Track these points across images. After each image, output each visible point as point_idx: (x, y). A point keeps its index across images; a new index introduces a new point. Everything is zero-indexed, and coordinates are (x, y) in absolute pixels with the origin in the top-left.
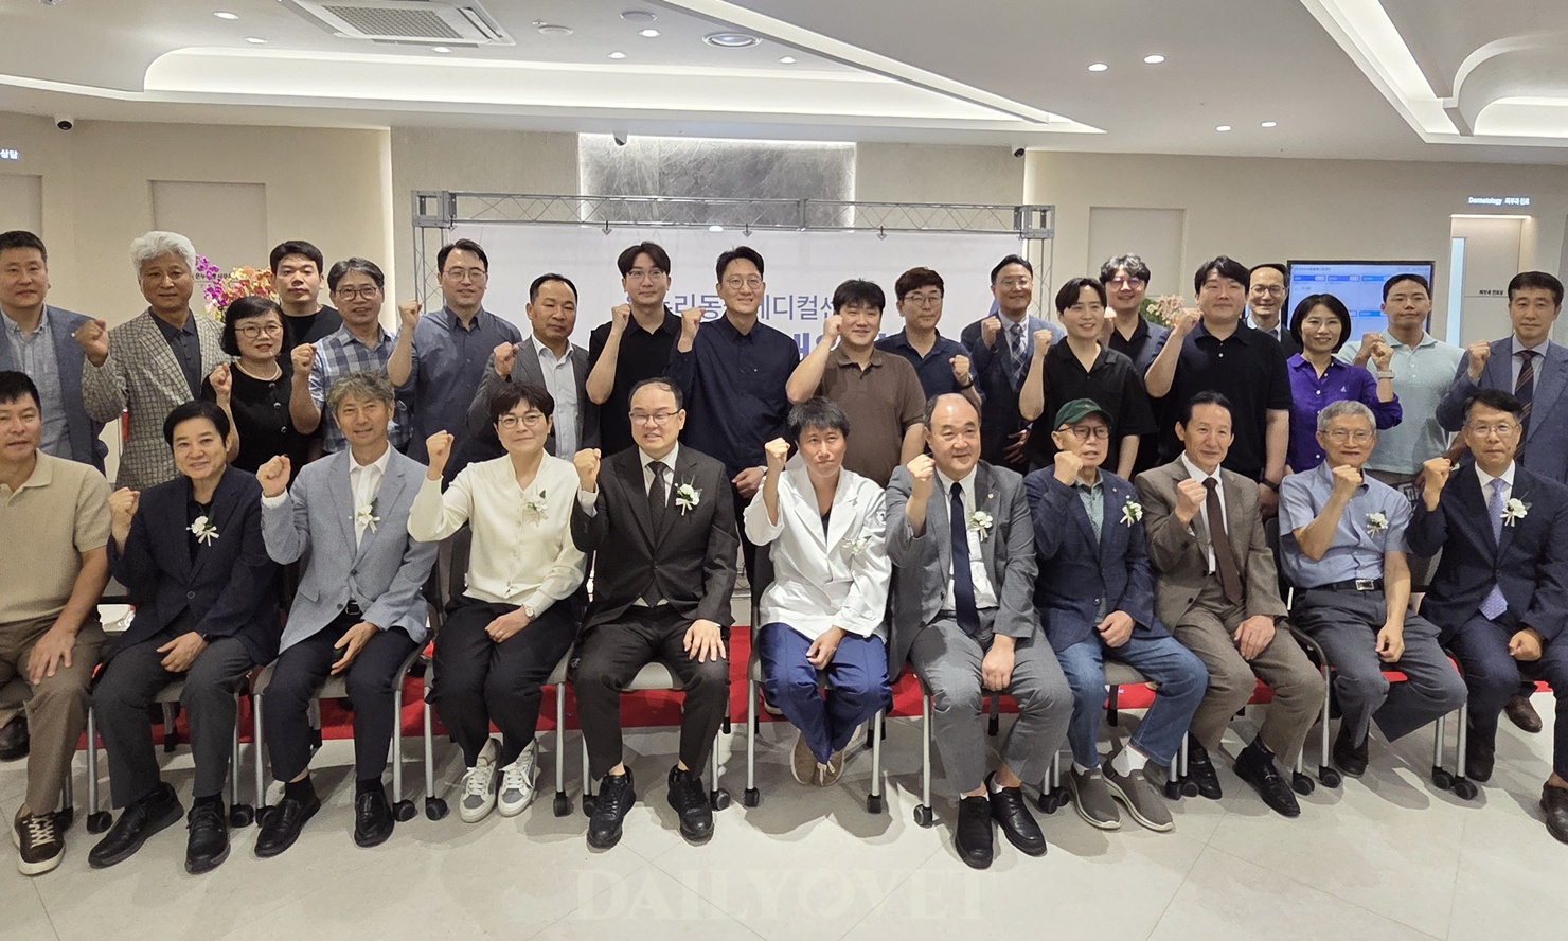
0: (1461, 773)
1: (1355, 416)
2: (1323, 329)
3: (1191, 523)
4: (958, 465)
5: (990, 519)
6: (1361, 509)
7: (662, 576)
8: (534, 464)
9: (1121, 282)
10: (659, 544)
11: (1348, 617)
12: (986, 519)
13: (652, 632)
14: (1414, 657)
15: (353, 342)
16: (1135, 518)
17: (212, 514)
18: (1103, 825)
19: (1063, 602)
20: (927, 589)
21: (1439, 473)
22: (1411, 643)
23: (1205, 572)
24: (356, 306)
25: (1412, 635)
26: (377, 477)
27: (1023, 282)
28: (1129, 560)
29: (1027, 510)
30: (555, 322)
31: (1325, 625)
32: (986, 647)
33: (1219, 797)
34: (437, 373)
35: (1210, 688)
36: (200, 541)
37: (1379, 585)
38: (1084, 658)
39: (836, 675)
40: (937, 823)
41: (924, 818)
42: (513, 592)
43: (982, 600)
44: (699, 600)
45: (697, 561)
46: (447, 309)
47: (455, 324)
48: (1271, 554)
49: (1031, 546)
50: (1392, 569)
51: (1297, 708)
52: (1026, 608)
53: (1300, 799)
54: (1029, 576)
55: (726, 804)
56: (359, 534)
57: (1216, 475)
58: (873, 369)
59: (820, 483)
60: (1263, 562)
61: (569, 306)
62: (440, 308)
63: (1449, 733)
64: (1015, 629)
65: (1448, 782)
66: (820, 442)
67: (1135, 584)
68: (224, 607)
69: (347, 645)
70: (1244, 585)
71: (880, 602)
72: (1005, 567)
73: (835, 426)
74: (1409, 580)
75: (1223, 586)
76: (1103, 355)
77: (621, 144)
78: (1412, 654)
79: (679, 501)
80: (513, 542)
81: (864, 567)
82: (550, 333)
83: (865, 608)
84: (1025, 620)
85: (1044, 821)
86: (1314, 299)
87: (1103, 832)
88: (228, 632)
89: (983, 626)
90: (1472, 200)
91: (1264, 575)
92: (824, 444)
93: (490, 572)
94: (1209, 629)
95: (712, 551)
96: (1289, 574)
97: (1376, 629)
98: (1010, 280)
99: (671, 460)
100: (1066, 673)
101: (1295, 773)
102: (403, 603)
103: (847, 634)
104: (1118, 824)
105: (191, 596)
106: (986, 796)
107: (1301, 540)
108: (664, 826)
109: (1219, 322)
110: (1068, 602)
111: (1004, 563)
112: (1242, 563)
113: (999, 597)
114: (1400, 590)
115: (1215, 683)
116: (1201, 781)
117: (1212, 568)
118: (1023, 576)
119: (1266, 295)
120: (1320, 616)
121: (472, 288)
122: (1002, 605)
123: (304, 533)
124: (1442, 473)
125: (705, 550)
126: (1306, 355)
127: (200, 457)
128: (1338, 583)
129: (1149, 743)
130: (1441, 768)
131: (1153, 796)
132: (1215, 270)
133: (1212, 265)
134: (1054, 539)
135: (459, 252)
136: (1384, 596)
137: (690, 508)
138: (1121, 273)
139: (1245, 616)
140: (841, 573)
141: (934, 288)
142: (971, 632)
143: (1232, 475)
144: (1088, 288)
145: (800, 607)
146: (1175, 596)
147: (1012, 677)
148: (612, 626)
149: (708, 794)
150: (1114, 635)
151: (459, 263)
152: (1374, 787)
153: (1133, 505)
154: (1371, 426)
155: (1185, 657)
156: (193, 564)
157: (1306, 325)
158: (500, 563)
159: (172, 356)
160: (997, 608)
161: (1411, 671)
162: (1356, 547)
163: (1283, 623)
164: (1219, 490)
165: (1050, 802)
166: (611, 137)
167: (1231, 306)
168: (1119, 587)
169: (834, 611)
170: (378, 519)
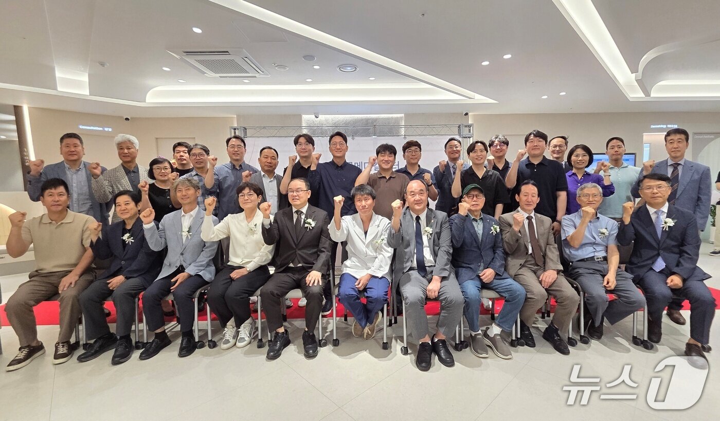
0: (646, 338)
1: (593, 189)
2: (580, 158)
3: (520, 232)
4: (417, 207)
5: (432, 230)
6: (596, 228)
7: (299, 255)
8: (253, 214)
9: (497, 146)
10: (298, 241)
11: (591, 271)
12: (430, 230)
13: (296, 276)
14: (621, 287)
15: (197, 175)
16: (496, 232)
17: (131, 233)
18: (481, 356)
19: (465, 265)
20: (405, 259)
21: (629, 207)
22: (619, 282)
23: (527, 253)
24: (197, 161)
25: (620, 278)
26: (192, 218)
27: (457, 147)
28: (494, 248)
29: (448, 227)
30: (268, 164)
31: (580, 275)
32: (430, 281)
33: (535, 346)
34: (226, 185)
35: (527, 299)
36: (127, 243)
37: (605, 259)
38: (472, 287)
39: (367, 292)
40: (410, 354)
41: (405, 351)
42: (243, 262)
43: (428, 262)
44: (314, 264)
45: (315, 250)
46: (231, 162)
47: (234, 167)
48: (556, 246)
49: (449, 241)
50: (611, 252)
51: (566, 307)
52: (446, 265)
53: (570, 348)
54: (448, 253)
55: (325, 345)
56: (184, 238)
57: (532, 215)
58: (392, 178)
59: (364, 219)
60: (553, 249)
61: (273, 158)
62: (229, 162)
63: (639, 321)
64: (441, 273)
65: (640, 343)
66: (362, 201)
67: (496, 258)
68: (134, 266)
69: (177, 280)
70: (544, 258)
71: (387, 264)
72: (438, 249)
73: (368, 194)
74: (618, 256)
75: (535, 259)
76: (487, 172)
77: (317, 118)
78: (621, 286)
79: (306, 225)
80: (244, 243)
81: (382, 251)
82: (266, 168)
83: (381, 266)
84: (445, 269)
85: (455, 354)
86: (577, 147)
87: (481, 359)
88: (135, 275)
89: (428, 273)
90: (653, 127)
91: (553, 254)
92: (363, 201)
93: (236, 256)
94: (528, 276)
95: (321, 246)
96: (566, 256)
97: (604, 276)
98: (451, 147)
99: (304, 210)
100: (462, 292)
101: (569, 338)
102: (202, 266)
103: (373, 277)
104: (487, 356)
105: (123, 262)
106: (430, 342)
107: (570, 240)
108: (298, 353)
109: (535, 156)
110: (468, 265)
111: (438, 248)
112: (543, 249)
113: (435, 262)
114: (615, 259)
115: (529, 296)
116: (526, 339)
117: (530, 251)
118: (445, 253)
119: (558, 148)
120: (578, 272)
121: (238, 153)
122: (436, 265)
123: (163, 239)
124: (630, 208)
125: (318, 246)
126: (574, 171)
127: (124, 210)
128: (586, 258)
129: (502, 322)
130: (636, 337)
131: (506, 346)
132: (532, 135)
133: (530, 134)
134: (459, 239)
135: (234, 139)
136: (607, 263)
137: (311, 228)
138: (496, 142)
139: (545, 270)
140: (371, 253)
141: (417, 147)
142: (423, 275)
143: (539, 215)
144: (479, 144)
145: (356, 267)
146: (514, 264)
147: (439, 293)
148: (280, 274)
149: (317, 341)
150: (486, 277)
151: (233, 143)
152: (605, 345)
153: (495, 226)
154: (600, 192)
155: (516, 285)
156: (124, 251)
157: (573, 158)
158: (239, 252)
159: (127, 180)
160: (435, 266)
161: (620, 293)
162: (595, 244)
163: (561, 273)
164: (534, 221)
165: (460, 347)
166: (313, 116)
167: (539, 149)
168: (489, 259)
169: (369, 268)
170: (191, 234)
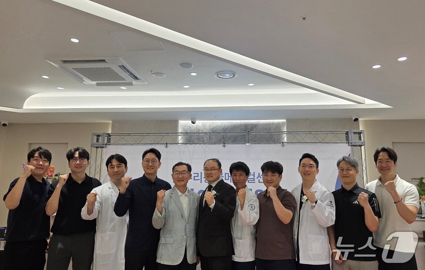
77: (194, 123)
166: (190, 122)
